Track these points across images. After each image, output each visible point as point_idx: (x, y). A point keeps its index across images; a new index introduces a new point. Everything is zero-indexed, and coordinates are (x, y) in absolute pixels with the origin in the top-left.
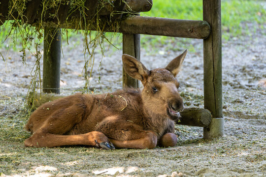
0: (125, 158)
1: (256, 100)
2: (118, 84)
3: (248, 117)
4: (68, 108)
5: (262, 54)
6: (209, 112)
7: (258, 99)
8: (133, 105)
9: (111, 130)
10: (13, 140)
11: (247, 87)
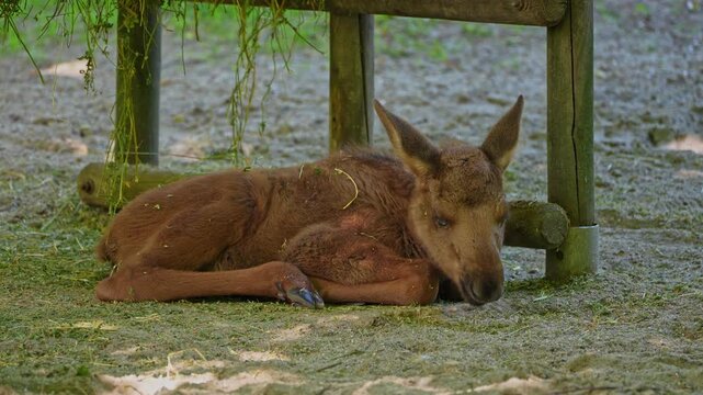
0: (368, 328)
1: (643, 181)
2: (280, 140)
3: (636, 225)
4: (209, 206)
5: (615, 63)
6: (563, 212)
7: (647, 178)
8: (373, 194)
9: (323, 258)
10: (68, 284)
11: (608, 148)
